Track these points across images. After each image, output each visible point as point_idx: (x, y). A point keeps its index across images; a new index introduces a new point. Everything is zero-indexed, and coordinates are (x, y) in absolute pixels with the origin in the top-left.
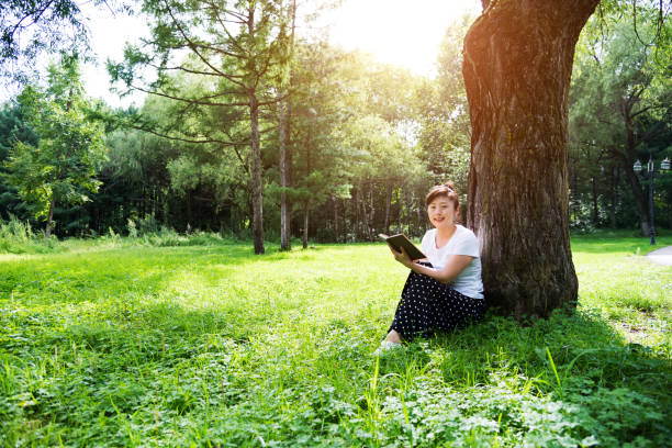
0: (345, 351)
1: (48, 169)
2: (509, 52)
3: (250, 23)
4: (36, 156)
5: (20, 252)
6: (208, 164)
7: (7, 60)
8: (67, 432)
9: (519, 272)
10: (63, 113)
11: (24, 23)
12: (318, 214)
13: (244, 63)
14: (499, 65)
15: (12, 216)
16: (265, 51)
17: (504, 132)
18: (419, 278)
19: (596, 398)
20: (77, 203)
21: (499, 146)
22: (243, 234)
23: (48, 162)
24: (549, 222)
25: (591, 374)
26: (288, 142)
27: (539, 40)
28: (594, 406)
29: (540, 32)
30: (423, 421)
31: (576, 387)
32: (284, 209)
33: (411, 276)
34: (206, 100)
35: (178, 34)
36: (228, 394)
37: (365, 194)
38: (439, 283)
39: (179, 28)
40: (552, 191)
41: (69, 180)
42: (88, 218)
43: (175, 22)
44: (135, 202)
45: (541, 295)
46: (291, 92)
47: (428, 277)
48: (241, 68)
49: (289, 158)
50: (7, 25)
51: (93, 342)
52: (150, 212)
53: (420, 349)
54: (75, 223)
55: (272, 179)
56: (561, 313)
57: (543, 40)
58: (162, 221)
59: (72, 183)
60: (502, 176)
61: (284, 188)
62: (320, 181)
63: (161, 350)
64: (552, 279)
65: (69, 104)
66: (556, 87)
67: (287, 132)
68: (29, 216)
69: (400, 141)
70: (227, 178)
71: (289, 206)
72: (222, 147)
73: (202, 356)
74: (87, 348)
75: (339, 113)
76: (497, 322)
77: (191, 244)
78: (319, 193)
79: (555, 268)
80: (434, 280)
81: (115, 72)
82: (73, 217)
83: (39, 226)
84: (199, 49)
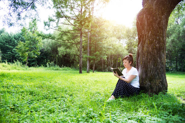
0: (98, 100)
1: (27, 48)
2: (149, 19)
3: (81, 12)
4: (25, 45)
5: (19, 70)
6: (68, 49)
7: (18, 20)
8: (20, 116)
9: (150, 81)
10: (32, 34)
11: (23, 11)
12: (98, 64)
13: (79, 22)
14: (146, 23)
15: (17, 60)
16: (85, 19)
17: (147, 41)
18: (121, 81)
19: (168, 118)
20: (34, 58)
21: (146, 45)
22: (77, 68)
23: (27, 47)
24: (160, 67)
25: (168, 111)
26: (90, 44)
27: (158, 16)
28: (167, 120)
29: (158, 14)
30: (116, 120)
31: (163, 114)
32: (88, 62)
33: (119, 80)
34: (69, 32)
35: (62, 14)
36: (64, 109)
37: (111, 59)
38: (126, 83)
39: (62, 13)
40: (161, 58)
41: (32, 52)
42: (37, 62)
43: (61, 11)
44: (49, 58)
45: (156, 88)
46: (91, 30)
47: (123, 81)
48: (78, 23)
49: (90, 48)
50: (19, 11)
51: (31, 93)
52: (53, 61)
53: (119, 101)
54: (33, 63)
55: (85, 53)
56: (162, 93)
57: (159, 16)
58: (56, 63)
59: (33, 52)
60: (146, 54)
61: (88, 56)
62: (98, 54)
63: (49, 96)
64: (159, 83)
65: (34, 32)
66: (162, 29)
67: (90, 41)
68: (22, 60)
69: (121, 45)
70: (73, 53)
71: (90, 61)
72: (72, 44)
73: (59, 99)
74: (30, 94)
75: (104, 36)
76: (142, 95)
77: (63, 70)
78: (98, 58)
79: (161, 80)
80: (125, 82)
81: (46, 24)
82: (33, 61)
83: (24, 63)
84: (67, 18)
